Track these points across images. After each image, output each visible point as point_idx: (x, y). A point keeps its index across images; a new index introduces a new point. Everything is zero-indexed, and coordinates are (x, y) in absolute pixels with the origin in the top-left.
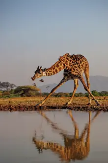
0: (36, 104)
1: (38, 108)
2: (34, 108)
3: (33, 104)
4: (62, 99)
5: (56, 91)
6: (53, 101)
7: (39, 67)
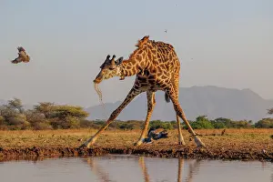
0: (80, 144)
1: (85, 152)
2: (76, 153)
3: (75, 145)
4: (134, 133)
5: (121, 117)
6: (115, 137)
7: (109, 57)
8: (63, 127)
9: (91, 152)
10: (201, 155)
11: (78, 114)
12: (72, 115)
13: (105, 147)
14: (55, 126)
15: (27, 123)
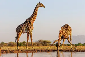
8: (45, 46)
9: (49, 51)
10: (76, 51)
11: (49, 42)
12: (47, 43)
13: (52, 49)
14: (43, 45)
15: (36, 45)
